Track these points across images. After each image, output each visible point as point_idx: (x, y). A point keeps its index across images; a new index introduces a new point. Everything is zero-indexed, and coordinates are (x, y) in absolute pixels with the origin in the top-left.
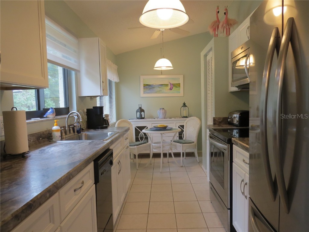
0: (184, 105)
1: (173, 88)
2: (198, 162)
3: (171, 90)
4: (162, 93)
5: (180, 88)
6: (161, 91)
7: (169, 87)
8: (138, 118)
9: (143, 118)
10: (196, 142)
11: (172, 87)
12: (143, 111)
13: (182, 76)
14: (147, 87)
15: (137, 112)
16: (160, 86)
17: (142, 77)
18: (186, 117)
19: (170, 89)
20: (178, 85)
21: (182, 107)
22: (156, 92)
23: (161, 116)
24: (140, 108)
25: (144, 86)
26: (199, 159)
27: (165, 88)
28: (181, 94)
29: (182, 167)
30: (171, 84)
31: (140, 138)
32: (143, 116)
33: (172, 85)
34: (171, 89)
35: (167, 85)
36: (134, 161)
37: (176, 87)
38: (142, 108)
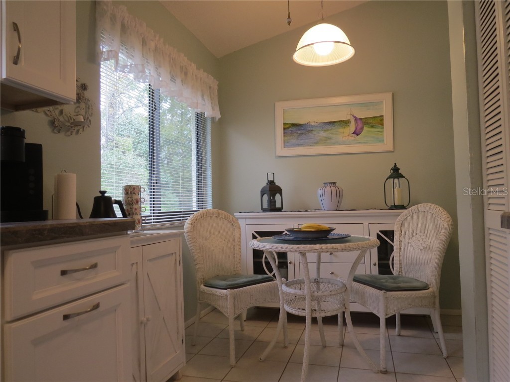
0: (396, 173)
1: (362, 129)
2: (445, 355)
3: (358, 135)
4: (334, 144)
5: (383, 128)
6: (331, 139)
7: (352, 127)
8: (264, 210)
9: (280, 210)
10: (434, 288)
11: (360, 126)
12: (279, 190)
13: (388, 96)
14: (294, 129)
15: (263, 193)
16: (327, 127)
17: (280, 106)
18: (402, 207)
19: (354, 133)
20: (378, 121)
21: (390, 177)
22: (317, 143)
23: (326, 202)
24: (271, 183)
25: (284, 129)
26: (445, 340)
27: (341, 130)
28: (387, 143)
29: (385, 372)
30: (356, 119)
31: (265, 262)
32: (278, 205)
33: (359, 122)
34: (356, 133)
35: (345, 123)
36: (242, 330)
37: (372, 127)
38: (277, 183)
